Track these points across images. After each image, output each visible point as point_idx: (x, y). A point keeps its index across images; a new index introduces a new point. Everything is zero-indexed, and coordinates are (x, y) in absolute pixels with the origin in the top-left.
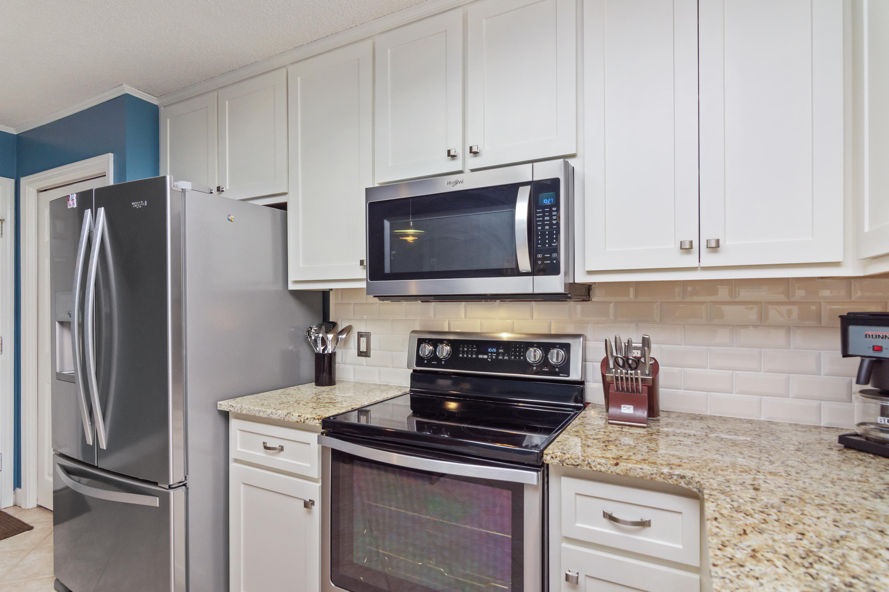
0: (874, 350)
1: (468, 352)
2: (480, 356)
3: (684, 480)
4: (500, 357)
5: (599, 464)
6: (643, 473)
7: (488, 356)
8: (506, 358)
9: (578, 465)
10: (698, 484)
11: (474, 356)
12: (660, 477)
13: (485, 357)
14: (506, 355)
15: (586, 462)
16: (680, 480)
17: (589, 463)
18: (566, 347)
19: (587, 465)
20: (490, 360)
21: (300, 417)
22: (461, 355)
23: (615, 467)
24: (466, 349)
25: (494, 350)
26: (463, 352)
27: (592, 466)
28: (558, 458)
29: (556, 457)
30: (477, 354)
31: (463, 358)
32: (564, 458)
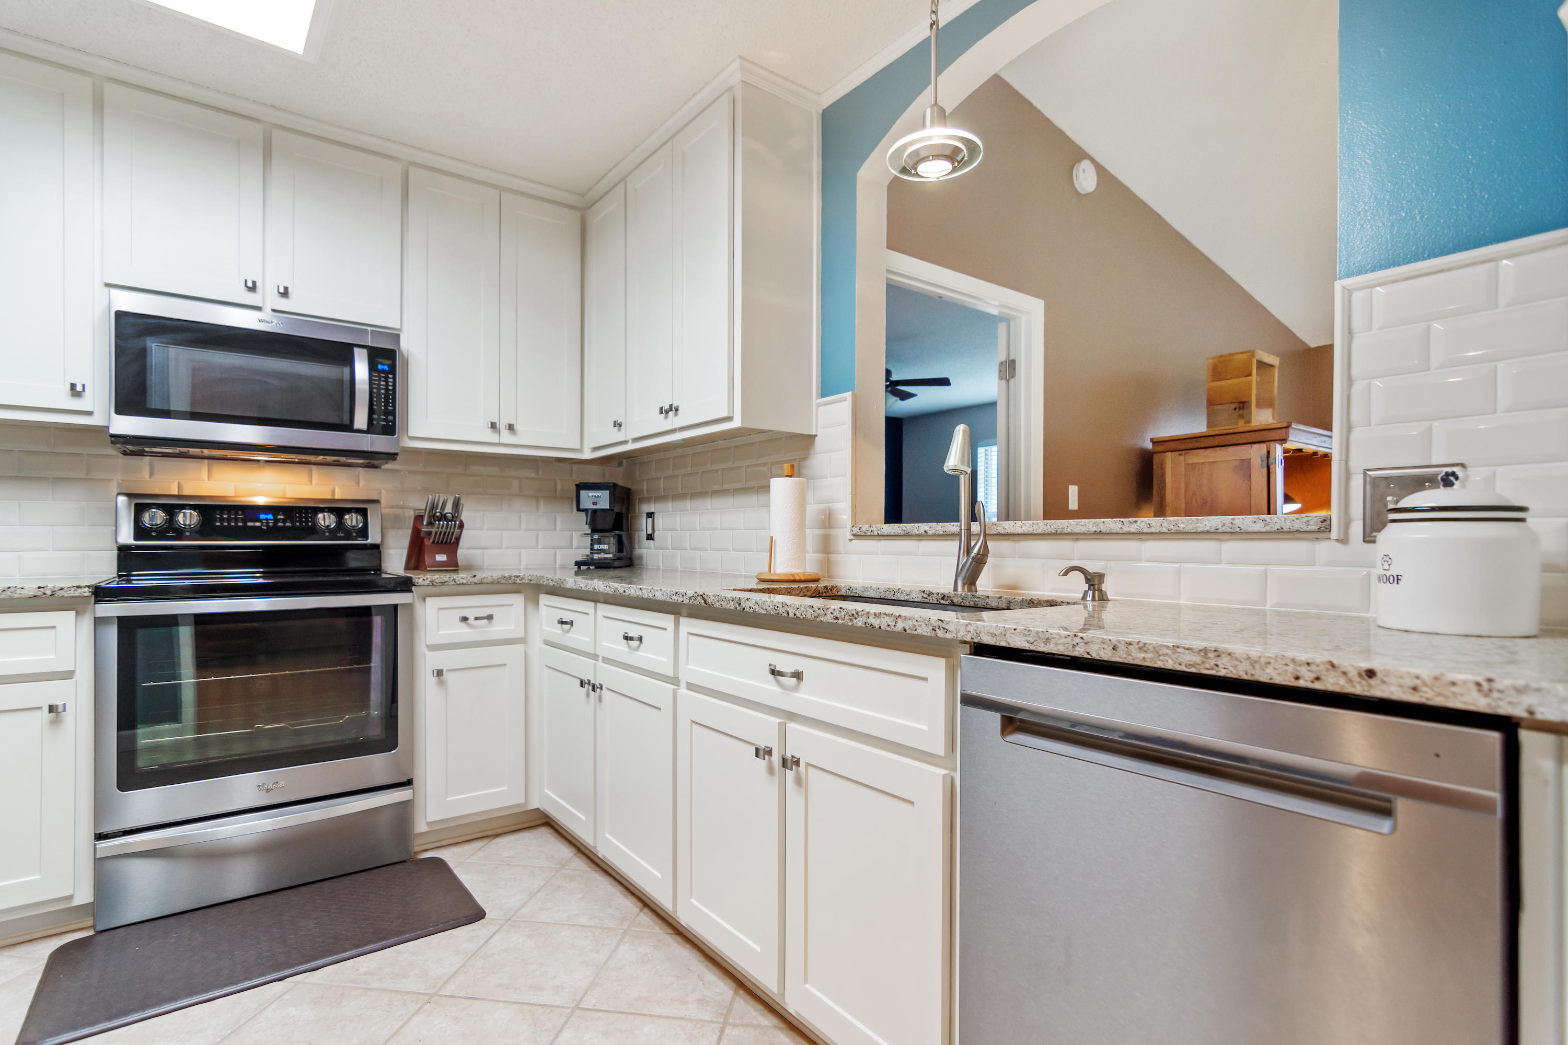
0: (593, 505)
1: (229, 520)
2: (250, 524)
3: (519, 578)
4: (280, 524)
5: (462, 578)
6: (493, 579)
7: (262, 523)
8: (288, 524)
9: (445, 582)
10: (530, 577)
11: (240, 524)
12: (503, 579)
13: (258, 524)
14: (288, 521)
15: (452, 579)
16: (516, 579)
17: (454, 579)
18: (363, 512)
19: (452, 581)
20: (265, 528)
21: (42, 589)
22: (218, 524)
23: (474, 578)
24: (225, 516)
25: (270, 516)
26: (222, 520)
27: (457, 581)
28: (429, 580)
29: (427, 579)
30: (245, 521)
31: (222, 527)
32: (434, 579)
